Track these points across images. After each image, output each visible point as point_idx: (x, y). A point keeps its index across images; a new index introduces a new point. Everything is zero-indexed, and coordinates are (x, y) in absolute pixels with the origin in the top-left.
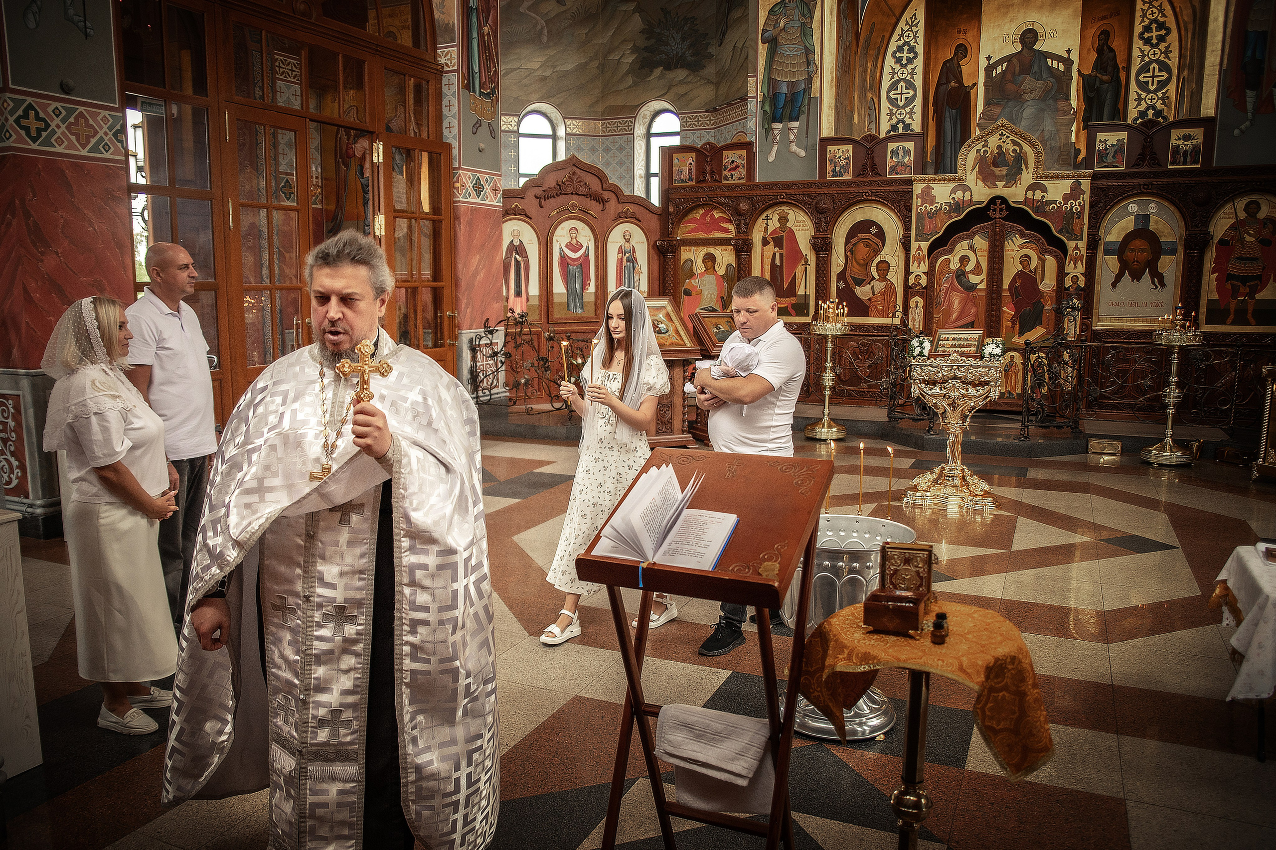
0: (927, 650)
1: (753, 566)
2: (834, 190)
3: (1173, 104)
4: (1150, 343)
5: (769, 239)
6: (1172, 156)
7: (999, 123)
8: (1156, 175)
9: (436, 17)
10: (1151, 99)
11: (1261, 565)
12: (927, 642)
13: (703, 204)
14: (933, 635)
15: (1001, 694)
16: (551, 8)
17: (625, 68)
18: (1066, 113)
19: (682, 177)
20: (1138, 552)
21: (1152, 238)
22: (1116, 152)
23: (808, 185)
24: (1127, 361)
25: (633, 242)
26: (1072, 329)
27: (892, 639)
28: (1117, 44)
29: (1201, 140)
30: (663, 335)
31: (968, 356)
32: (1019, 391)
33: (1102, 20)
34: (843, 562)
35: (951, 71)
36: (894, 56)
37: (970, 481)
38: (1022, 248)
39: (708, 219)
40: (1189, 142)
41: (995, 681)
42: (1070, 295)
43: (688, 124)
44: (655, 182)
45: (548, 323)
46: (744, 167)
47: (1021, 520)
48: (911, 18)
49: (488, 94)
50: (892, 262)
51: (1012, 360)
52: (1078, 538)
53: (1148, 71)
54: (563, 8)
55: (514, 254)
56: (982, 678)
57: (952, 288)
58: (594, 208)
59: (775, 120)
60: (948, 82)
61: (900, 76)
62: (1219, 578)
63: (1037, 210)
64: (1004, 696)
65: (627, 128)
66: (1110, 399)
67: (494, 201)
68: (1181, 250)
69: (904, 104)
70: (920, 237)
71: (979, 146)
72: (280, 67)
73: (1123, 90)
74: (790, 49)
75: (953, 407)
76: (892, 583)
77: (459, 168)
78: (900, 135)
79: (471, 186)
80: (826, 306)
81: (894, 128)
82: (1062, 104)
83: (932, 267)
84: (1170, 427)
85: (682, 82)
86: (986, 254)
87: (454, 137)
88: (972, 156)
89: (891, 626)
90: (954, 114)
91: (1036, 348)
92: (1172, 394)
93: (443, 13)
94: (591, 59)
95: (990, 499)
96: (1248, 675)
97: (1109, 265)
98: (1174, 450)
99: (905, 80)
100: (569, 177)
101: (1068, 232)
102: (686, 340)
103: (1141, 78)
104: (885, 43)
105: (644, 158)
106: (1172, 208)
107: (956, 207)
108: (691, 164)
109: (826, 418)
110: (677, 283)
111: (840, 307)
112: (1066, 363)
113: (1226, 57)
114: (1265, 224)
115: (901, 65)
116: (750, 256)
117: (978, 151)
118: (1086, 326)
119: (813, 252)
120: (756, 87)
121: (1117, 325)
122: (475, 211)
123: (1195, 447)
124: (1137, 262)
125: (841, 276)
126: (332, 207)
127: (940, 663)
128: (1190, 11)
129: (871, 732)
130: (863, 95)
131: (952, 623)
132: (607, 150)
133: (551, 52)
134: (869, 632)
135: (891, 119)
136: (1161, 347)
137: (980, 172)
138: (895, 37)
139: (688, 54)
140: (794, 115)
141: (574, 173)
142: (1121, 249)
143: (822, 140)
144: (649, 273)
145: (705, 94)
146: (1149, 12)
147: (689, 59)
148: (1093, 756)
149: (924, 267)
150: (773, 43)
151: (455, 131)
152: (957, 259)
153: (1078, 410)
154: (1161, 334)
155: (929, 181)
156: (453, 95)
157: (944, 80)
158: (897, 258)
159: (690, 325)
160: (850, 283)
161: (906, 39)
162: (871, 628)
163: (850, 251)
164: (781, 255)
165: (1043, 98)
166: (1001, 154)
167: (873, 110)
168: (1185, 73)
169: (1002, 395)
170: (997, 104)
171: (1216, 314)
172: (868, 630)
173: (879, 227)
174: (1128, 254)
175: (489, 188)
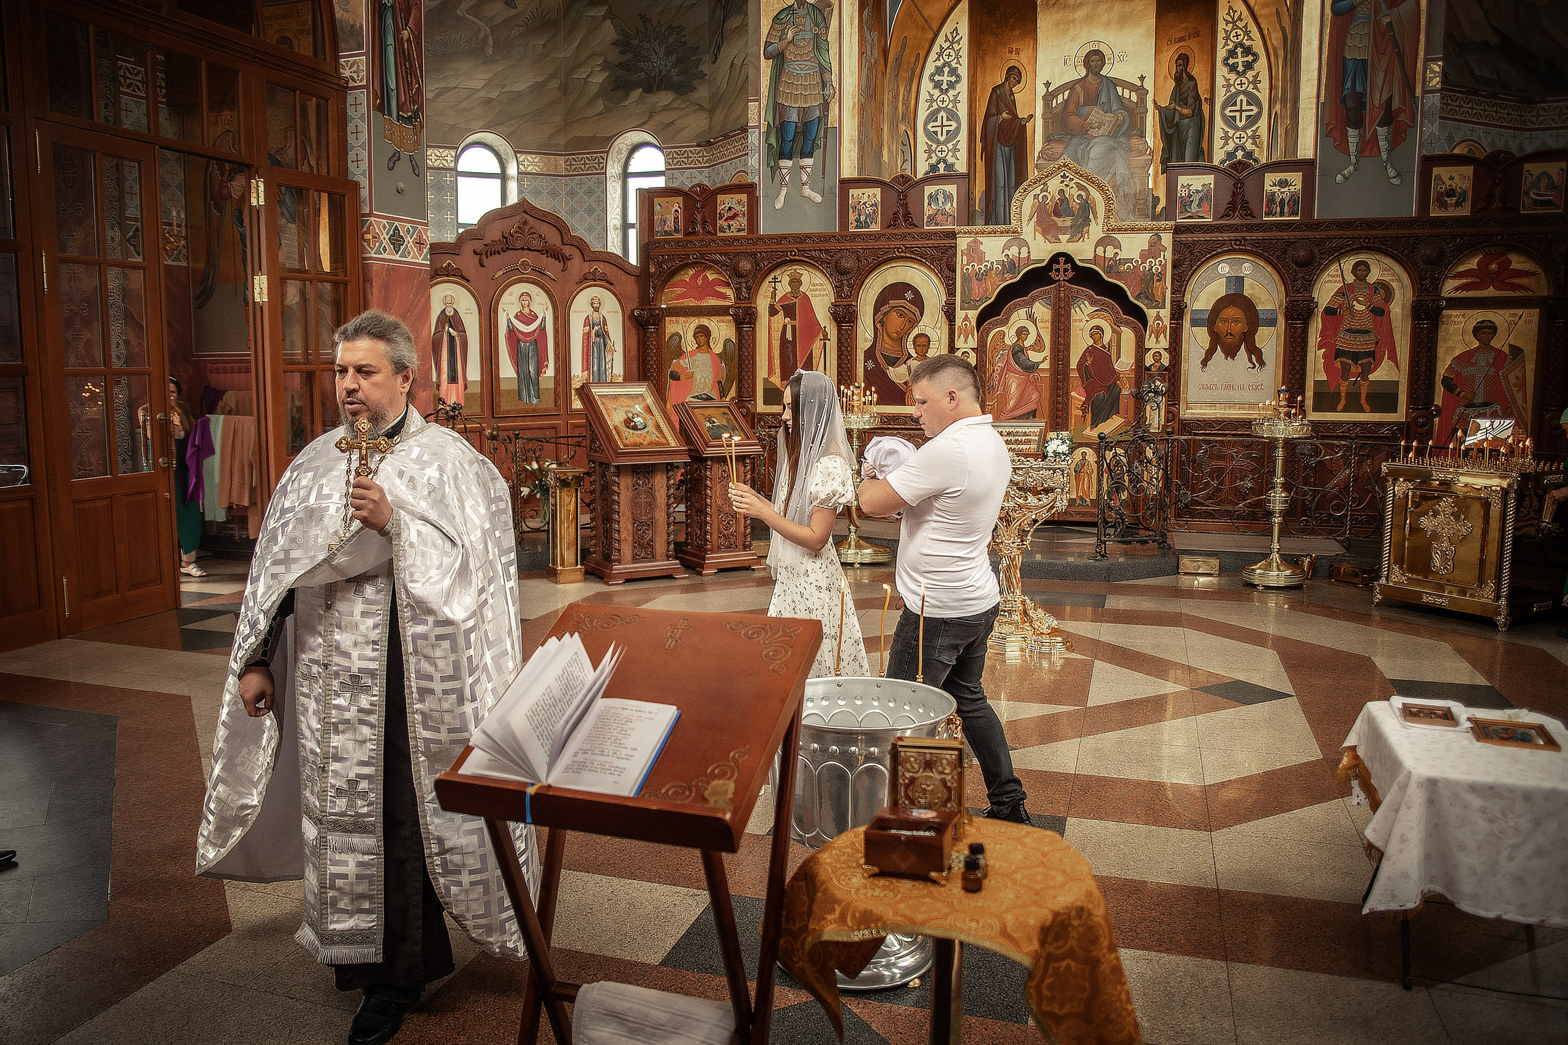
0: (955, 902)
1: (697, 787)
2: (858, 245)
3: (1265, 144)
4: (1249, 435)
5: (778, 307)
6: (1267, 206)
7: (1061, 162)
8: (1250, 228)
9: (338, 15)
10: (1240, 138)
11: (1398, 727)
12: (955, 888)
13: (693, 263)
14: (965, 878)
15: (1064, 963)
16: (498, 11)
17: (594, 90)
18: (1141, 153)
19: (666, 229)
20: (1245, 704)
21: (1247, 305)
22: (1201, 200)
23: (826, 238)
24: (1222, 458)
25: (603, 311)
26: (1155, 418)
27: (905, 885)
28: (1198, 70)
29: (1299, 187)
30: (639, 432)
31: (1026, 456)
32: (1093, 496)
33: (1179, 41)
34: (857, 746)
35: (1001, 99)
36: (932, 80)
37: (1034, 616)
38: (1093, 318)
39: (700, 282)
40: (1286, 189)
41: (1055, 945)
42: (1152, 376)
43: (675, 161)
44: (633, 234)
45: (493, 417)
46: (744, 215)
47: (1098, 664)
48: (952, 33)
49: (410, 118)
50: (933, 336)
51: (1084, 458)
52: (1169, 688)
53: (1235, 104)
54: (512, 12)
55: (447, 328)
56: (1035, 945)
57: (1007, 368)
58: (552, 267)
59: (782, 156)
60: (999, 112)
61: (940, 104)
62: (1347, 744)
63: (1109, 270)
64: (1068, 967)
65: (597, 166)
66: (1203, 504)
67: (420, 259)
68: (1281, 321)
69: (946, 139)
70: (967, 304)
71: (1037, 191)
72: (125, 78)
73: (1207, 127)
74: (799, 67)
75: (1007, 521)
76: (907, 797)
77: (370, 215)
78: (940, 176)
79: (387, 238)
80: (850, 393)
81: (934, 168)
82: (1135, 142)
83: (982, 342)
84: (1276, 539)
85: (667, 108)
86: (1049, 325)
87: (363, 174)
88: (1029, 203)
89: (903, 866)
90: (1007, 152)
91: (1112, 442)
92: (1278, 499)
93: (347, 11)
94: (551, 77)
95: (1059, 639)
96: (1389, 878)
97: (1196, 339)
98: (1281, 568)
99: (946, 109)
100: (519, 227)
101: (1147, 298)
102: (670, 439)
103: (1227, 112)
104: (921, 63)
105: (620, 205)
106: (1270, 269)
107: (1011, 266)
108: (677, 211)
109: (853, 536)
110: (661, 366)
111: (868, 393)
112: (1149, 462)
113: (1323, 87)
114: (1376, 289)
115: (941, 90)
116: (754, 329)
117: (1036, 197)
118: (1172, 415)
119: (834, 324)
120: (758, 114)
121: (1209, 413)
122: (393, 271)
123: (1306, 564)
124: (1231, 335)
125: (870, 354)
126: (201, 265)
127: (974, 924)
128: (1280, 35)
129: (903, 976)
130: (894, 127)
131: (991, 859)
132: (572, 194)
133: (499, 67)
134: (874, 876)
135: (930, 157)
136: (1263, 440)
137: (1038, 223)
138: (933, 56)
139: (674, 72)
140: (807, 150)
141: (525, 223)
142: (1212, 319)
143: (843, 182)
144: (624, 352)
145: (696, 123)
146: (1233, 34)
147: (675, 78)
148: (1197, 995)
149: (973, 342)
150: (779, 59)
151: (365, 165)
152: (1013, 332)
153: (1165, 520)
154: (1262, 424)
155: (977, 233)
156: (362, 118)
157: (994, 111)
158: (938, 331)
159: (675, 419)
160: (881, 363)
161: (946, 58)
162: (876, 870)
163: (880, 322)
164: (794, 328)
165: (1114, 134)
166: (1064, 200)
167: (908, 146)
168: (1278, 107)
169: (1072, 502)
170: (1059, 141)
171: (1325, 400)
172: (872, 872)
173: (916, 292)
174: (1220, 326)
175: (411, 241)
